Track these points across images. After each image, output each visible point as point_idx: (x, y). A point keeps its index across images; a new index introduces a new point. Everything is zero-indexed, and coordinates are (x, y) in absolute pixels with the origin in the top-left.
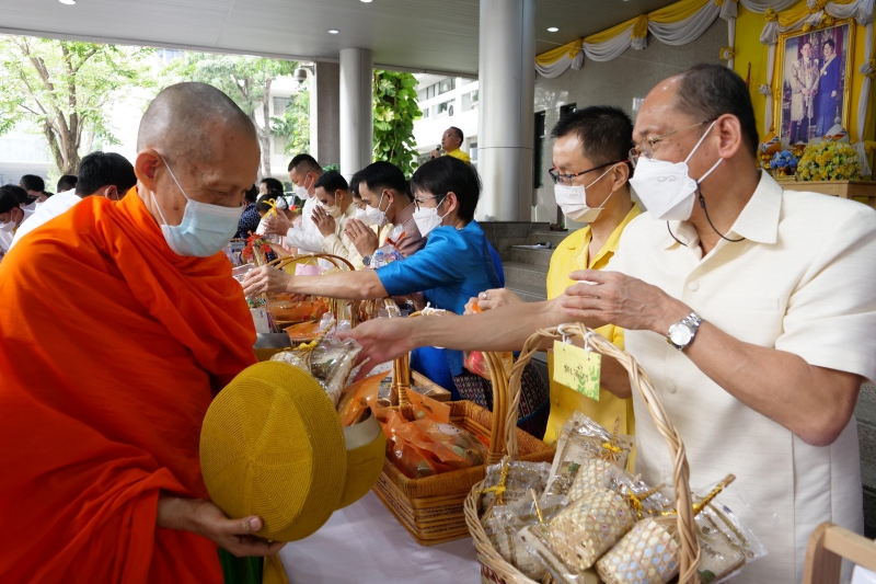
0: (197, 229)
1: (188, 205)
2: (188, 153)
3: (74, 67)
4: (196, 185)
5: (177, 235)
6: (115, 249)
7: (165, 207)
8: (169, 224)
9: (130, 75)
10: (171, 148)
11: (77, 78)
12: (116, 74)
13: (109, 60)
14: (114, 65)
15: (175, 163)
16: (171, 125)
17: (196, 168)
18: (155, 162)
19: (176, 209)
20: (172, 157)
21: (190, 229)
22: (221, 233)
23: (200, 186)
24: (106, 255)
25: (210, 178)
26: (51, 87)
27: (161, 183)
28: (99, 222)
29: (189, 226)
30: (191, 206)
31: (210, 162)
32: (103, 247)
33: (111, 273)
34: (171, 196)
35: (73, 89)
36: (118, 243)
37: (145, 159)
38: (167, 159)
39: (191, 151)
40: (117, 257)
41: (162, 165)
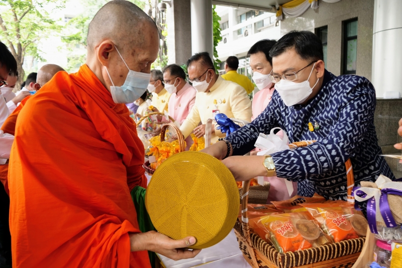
0: (133, 87)
1: (129, 74)
2: (131, 42)
3: (19, 17)
4: (135, 61)
5: (120, 92)
6: (84, 103)
7: (113, 76)
8: (115, 85)
9: (51, 22)
10: (120, 39)
11: (20, 24)
12: (42, 22)
13: (38, 14)
14: (41, 17)
15: (122, 49)
16: (120, 25)
17: (134, 51)
18: (111, 48)
19: (121, 76)
20: (121, 46)
21: (129, 88)
22: (143, 89)
23: (137, 62)
24: (79, 107)
25: (142, 56)
26: (5, 28)
27: (113, 61)
28: (72, 87)
29: (128, 86)
30: (131, 74)
31: (142, 47)
32: (77, 102)
33: (83, 117)
34: (119, 68)
35: (18, 30)
36: (85, 99)
37: (105, 47)
38: (117, 47)
39: (133, 41)
40: (86, 107)
41: (115, 50)
